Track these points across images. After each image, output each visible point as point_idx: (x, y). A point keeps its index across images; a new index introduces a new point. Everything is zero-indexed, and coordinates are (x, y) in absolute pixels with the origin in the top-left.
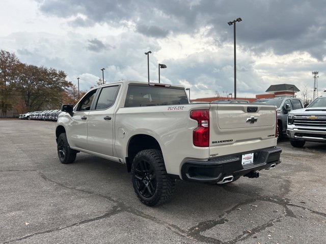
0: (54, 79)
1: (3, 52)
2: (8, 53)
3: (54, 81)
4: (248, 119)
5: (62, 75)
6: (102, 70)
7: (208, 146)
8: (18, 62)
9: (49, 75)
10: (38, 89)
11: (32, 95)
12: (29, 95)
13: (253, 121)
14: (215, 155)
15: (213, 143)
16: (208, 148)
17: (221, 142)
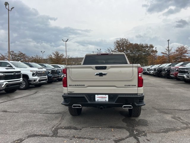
0: (147, 50)
1: (123, 39)
2: (125, 39)
3: (146, 51)
4: (96, 74)
5: (152, 46)
6: (168, 41)
7: (67, 87)
8: (129, 43)
9: (144, 47)
10: (138, 56)
11: (135, 59)
12: (134, 59)
13: (101, 75)
14: (71, 92)
15: (70, 85)
16: (67, 88)
17: (75, 85)
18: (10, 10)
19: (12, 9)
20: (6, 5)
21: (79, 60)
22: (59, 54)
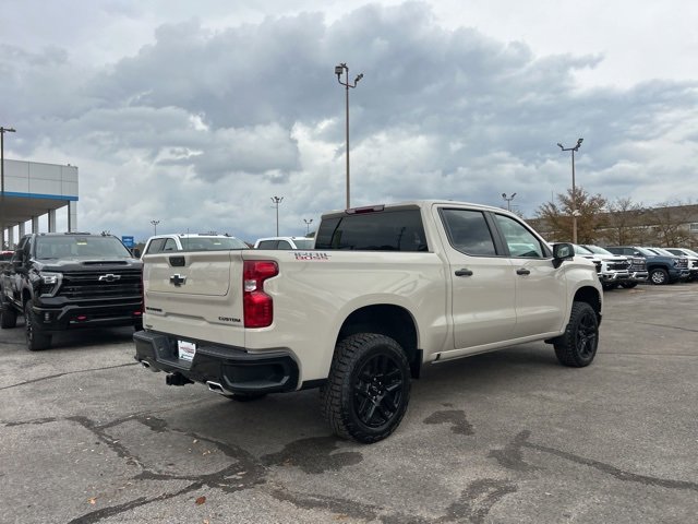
18: (352, 83)
19: (357, 80)
20: (339, 74)
21: (676, 217)
22: (584, 198)
